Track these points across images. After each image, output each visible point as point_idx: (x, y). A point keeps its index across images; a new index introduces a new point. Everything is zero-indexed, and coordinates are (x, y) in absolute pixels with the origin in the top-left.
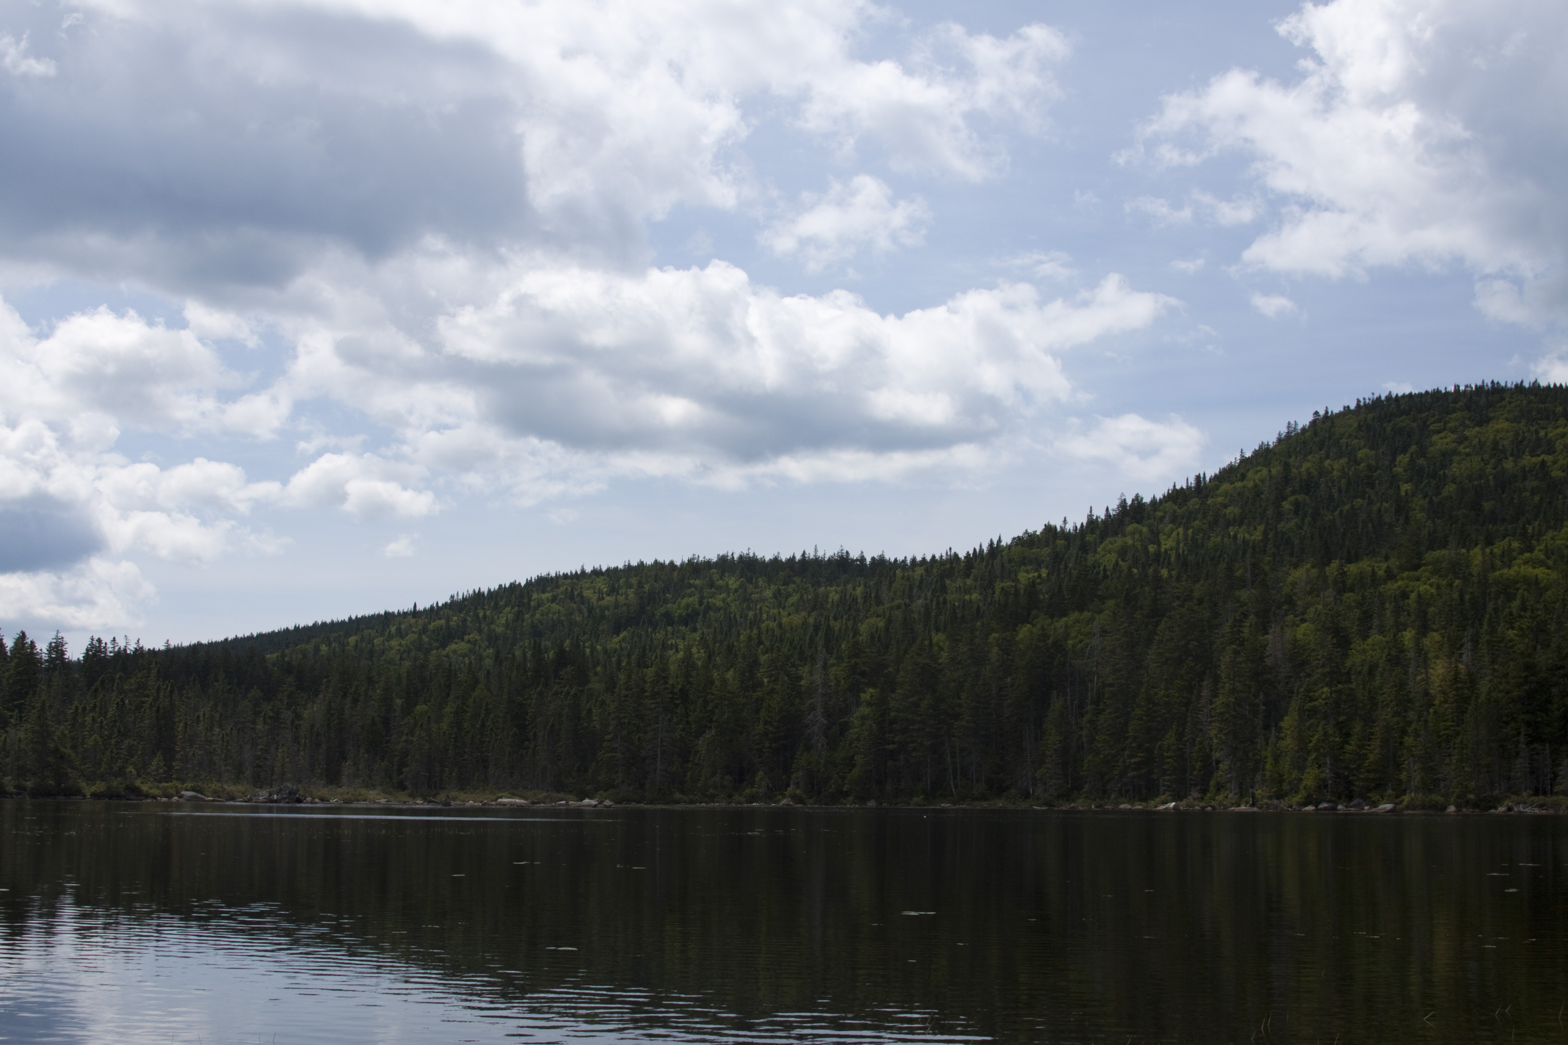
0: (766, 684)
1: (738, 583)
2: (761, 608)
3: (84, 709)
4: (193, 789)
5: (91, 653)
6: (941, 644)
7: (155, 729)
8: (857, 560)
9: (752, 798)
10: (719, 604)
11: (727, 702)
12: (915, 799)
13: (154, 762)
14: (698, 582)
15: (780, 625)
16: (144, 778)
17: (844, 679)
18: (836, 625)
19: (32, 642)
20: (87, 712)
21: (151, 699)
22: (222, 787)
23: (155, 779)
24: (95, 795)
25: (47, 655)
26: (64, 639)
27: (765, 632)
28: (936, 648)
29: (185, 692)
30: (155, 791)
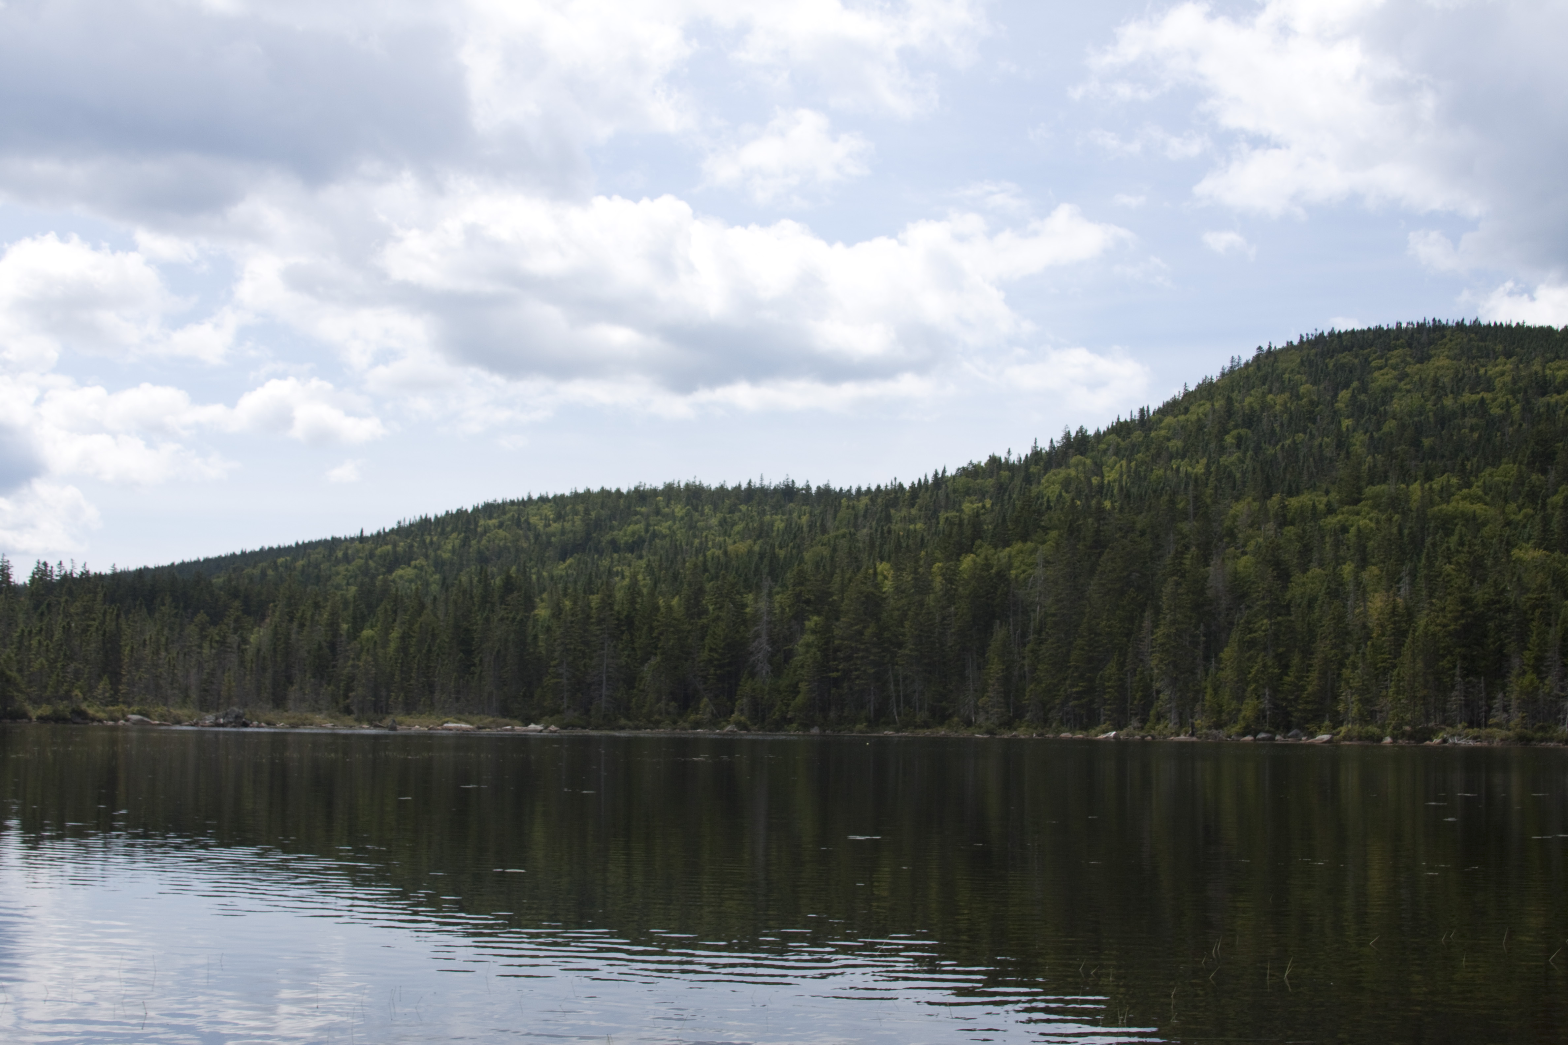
0: (711, 612)
1: (684, 511)
2: (706, 537)
3: (30, 632)
4: (139, 713)
5: (37, 577)
6: (885, 573)
7: (101, 652)
8: (802, 489)
9: (697, 725)
10: (665, 531)
11: (672, 629)
12: (859, 727)
13: (101, 686)
14: (644, 510)
15: (726, 553)
16: (90, 702)
17: (789, 606)
18: (782, 553)
20: (33, 635)
21: (96, 623)
22: (168, 711)
23: (101, 703)
24: (41, 718)
26: (10, 563)
27: (710, 560)
28: (880, 578)
29: (131, 616)
30: (101, 715)
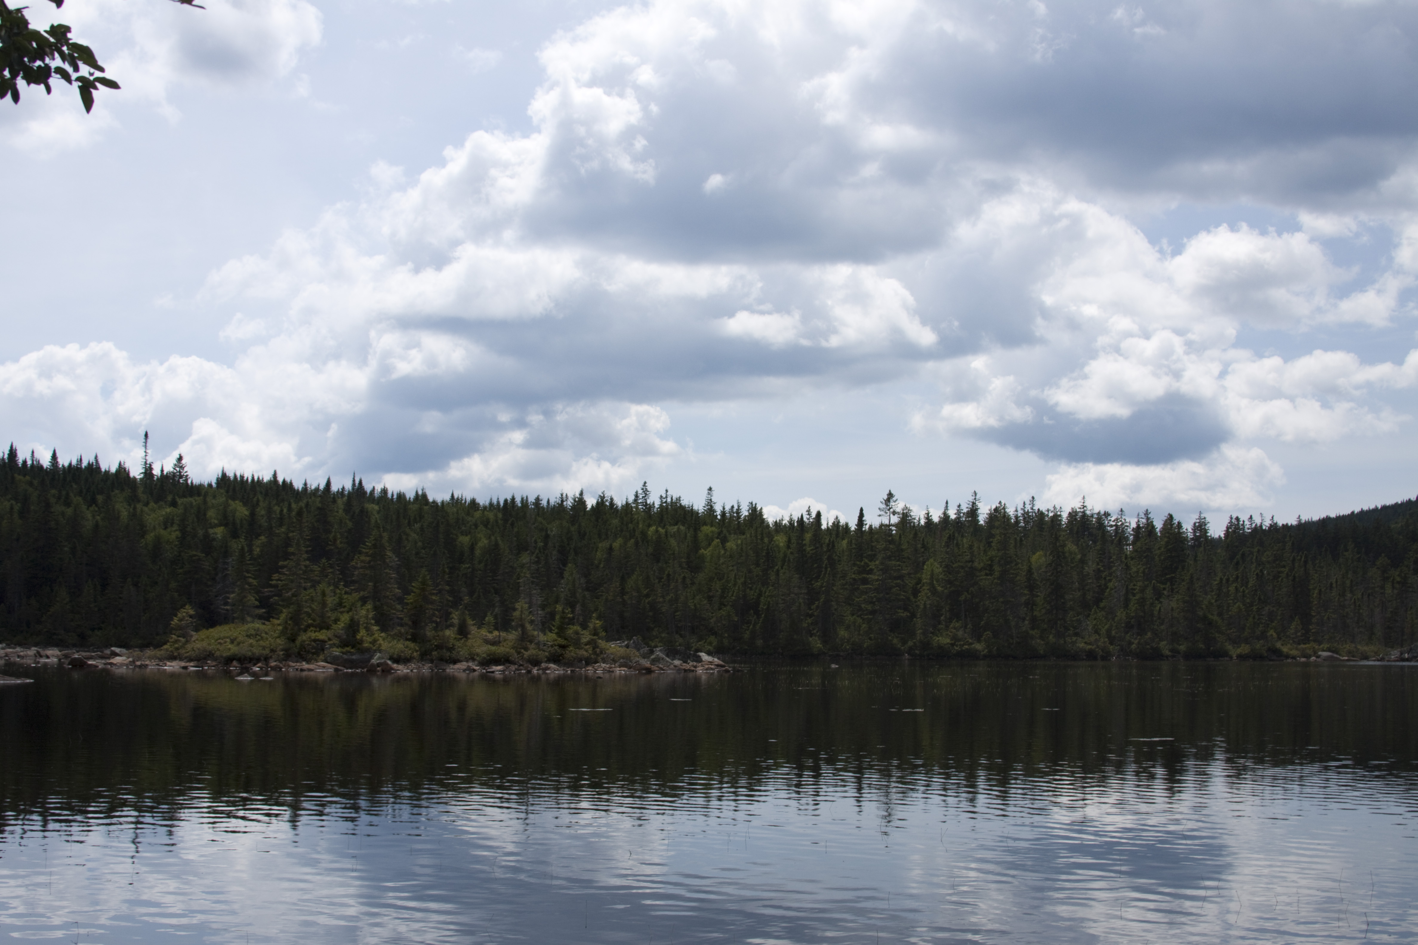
3: (1228, 580)
4: (1329, 650)
5: (1230, 530)
7: (1292, 596)
13: (1293, 627)
16: (1284, 641)
19: (1179, 523)
20: (1230, 582)
21: (1287, 570)
22: (1356, 647)
23: (1294, 642)
24: (1240, 657)
25: (1192, 534)
26: (1207, 519)
29: (1317, 561)
30: (1294, 652)
